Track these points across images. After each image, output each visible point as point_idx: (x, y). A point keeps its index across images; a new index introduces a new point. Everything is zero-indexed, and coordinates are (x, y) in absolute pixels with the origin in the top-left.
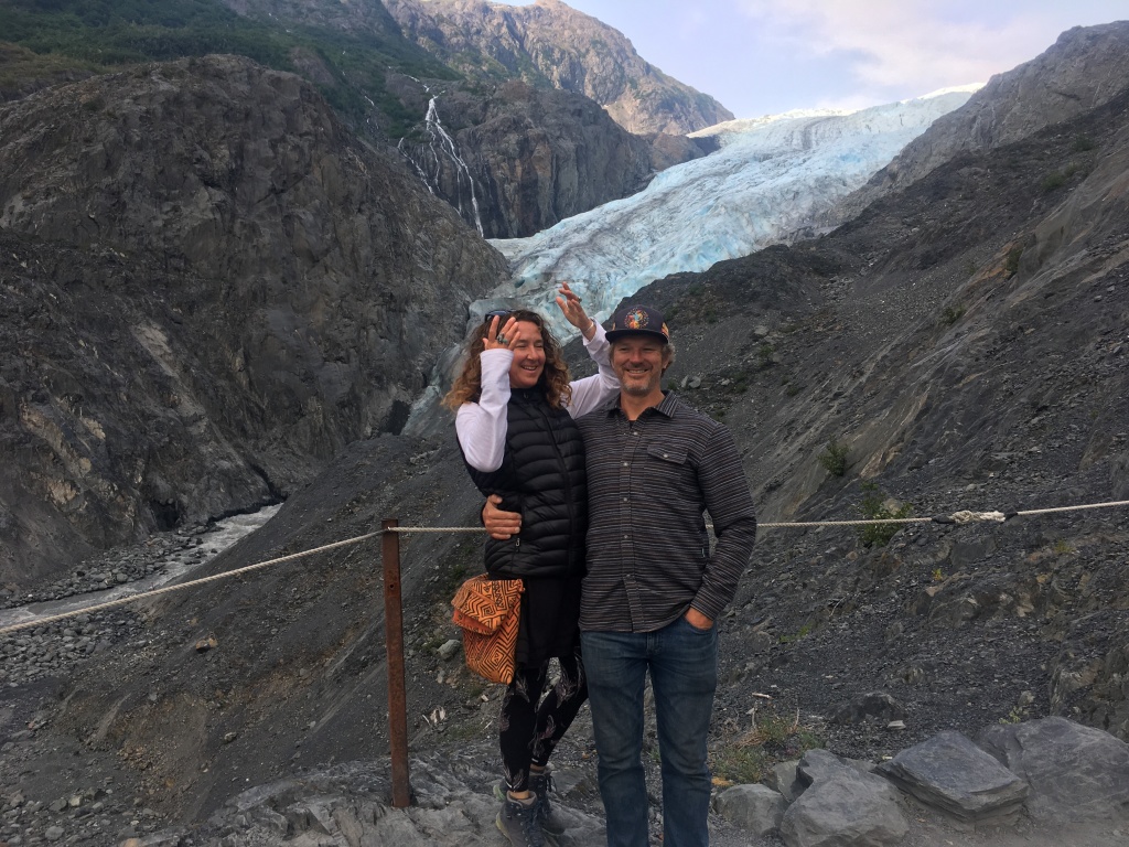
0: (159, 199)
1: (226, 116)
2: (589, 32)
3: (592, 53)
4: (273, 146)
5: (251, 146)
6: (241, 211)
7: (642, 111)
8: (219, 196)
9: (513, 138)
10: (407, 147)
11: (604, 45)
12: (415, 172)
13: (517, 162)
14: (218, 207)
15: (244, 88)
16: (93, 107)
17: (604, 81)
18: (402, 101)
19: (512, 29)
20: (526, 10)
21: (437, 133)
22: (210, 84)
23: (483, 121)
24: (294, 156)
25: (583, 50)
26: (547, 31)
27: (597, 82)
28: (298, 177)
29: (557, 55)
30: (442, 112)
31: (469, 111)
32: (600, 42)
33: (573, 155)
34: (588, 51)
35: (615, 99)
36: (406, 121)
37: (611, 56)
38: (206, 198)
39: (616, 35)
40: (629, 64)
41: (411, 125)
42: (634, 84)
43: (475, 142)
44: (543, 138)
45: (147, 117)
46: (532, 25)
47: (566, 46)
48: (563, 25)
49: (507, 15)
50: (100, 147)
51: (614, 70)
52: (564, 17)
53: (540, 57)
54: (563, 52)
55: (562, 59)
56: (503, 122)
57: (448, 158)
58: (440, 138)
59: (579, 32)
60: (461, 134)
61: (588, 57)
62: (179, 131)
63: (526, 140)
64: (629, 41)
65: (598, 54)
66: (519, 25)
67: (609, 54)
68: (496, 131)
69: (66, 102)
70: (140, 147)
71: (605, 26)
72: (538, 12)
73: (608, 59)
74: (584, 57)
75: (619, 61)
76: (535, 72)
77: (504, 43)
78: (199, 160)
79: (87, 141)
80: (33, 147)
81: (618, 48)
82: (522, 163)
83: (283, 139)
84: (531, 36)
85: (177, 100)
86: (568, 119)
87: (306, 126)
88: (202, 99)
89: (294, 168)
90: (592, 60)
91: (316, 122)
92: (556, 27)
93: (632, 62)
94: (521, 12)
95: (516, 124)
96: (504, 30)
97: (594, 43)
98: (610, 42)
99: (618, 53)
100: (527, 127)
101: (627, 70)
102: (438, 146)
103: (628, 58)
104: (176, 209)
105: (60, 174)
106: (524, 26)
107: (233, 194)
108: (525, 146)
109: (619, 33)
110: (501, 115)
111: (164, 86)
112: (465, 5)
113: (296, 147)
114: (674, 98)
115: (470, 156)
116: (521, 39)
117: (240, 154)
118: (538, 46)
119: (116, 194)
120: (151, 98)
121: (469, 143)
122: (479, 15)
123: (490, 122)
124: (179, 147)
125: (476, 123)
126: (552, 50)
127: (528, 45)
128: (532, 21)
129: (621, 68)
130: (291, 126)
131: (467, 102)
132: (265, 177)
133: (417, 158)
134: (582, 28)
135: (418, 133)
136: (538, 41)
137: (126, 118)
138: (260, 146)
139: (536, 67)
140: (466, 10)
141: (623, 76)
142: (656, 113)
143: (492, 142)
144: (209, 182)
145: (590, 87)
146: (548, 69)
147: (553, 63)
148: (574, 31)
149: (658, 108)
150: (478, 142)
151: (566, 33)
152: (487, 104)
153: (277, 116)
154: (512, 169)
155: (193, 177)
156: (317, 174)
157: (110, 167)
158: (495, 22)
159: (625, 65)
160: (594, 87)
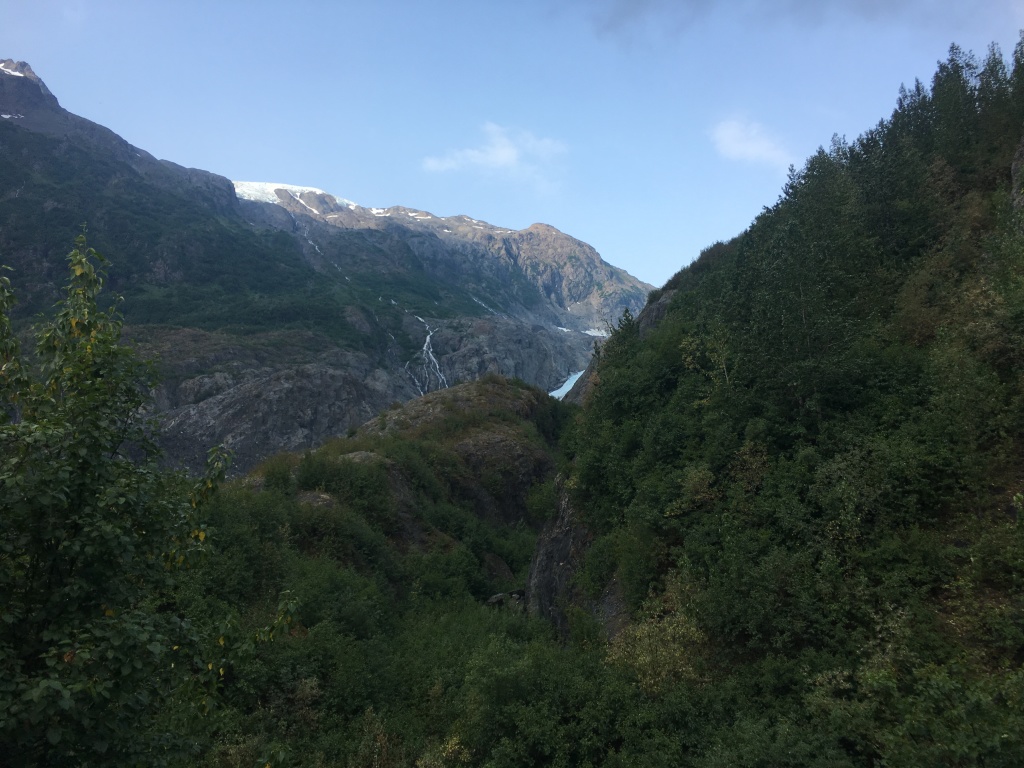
0: (282, 434)
1: (311, 396)
2: (567, 250)
3: (568, 265)
4: (329, 407)
5: (321, 408)
6: (314, 437)
7: (605, 306)
8: (306, 431)
9: (475, 360)
10: (410, 368)
11: (578, 259)
12: (414, 383)
13: (477, 375)
14: (306, 437)
15: (319, 382)
16: (258, 396)
17: (577, 285)
18: (410, 337)
19: (509, 252)
20: (520, 235)
21: (429, 358)
22: (304, 381)
23: (459, 349)
24: (338, 411)
25: (562, 263)
26: (537, 250)
27: (572, 285)
28: (339, 420)
29: (541, 268)
30: (434, 344)
31: (451, 342)
32: (575, 257)
33: (513, 369)
34: (565, 264)
35: (585, 297)
36: (412, 350)
37: (583, 267)
38: (301, 433)
39: (587, 250)
40: (597, 272)
41: (414, 353)
42: (600, 286)
43: (451, 363)
44: (494, 360)
45: (279, 400)
46: (525, 246)
47: (549, 261)
48: (548, 245)
49: (506, 241)
50: (261, 414)
51: (585, 277)
52: (549, 239)
53: (529, 270)
54: (546, 266)
55: (545, 270)
56: (469, 350)
57: (434, 374)
58: (430, 361)
59: (559, 250)
60: (444, 359)
61: (565, 268)
62: (292, 405)
63: (483, 361)
64: (598, 254)
65: (573, 266)
66: (514, 248)
67: (581, 265)
68: (464, 356)
69: (247, 394)
70: (276, 413)
71: (580, 244)
72: (529, 236)
73: (580, 269)
74: (563, 268)
75: (589, 270)
76: (524, 282)
77: (502, 261)
78: (299, 417)
79: (256, 412)
80: (234, 415)
81: (588, 261)
82: (480, 375)
83: (334, 404)
84: (523, 255)
85: (291, 391)
86: (512, 347)
87: (344, 396)
88: (301, 389)
89: (338, 416)
90: (568, 270)
91: (349, 393)
92: (543, 246)
93: (599, 270)
94: (516, 236)
95: (478, 352)
96: (503, 252)
97: (570, 258)
98: (582, 257)
99: (588, 264)
100: (484, 353)
101: (595, 277)
102: (429, 367)
103: (596, 267)
104: (288, 438)
105: (245, 426)
106: (518, 248)
107: (311, 430)
108: (482, 365)
109: (591, 248)
110: (469, 346)
111: (286, 385)
112: (475, 235)
113: (340, 407)
114: (631, 296)
115: (448, 372)
116: (515, 259)
117: (315, 412)
118: (528, 262)
119: (266, 433)
120: (281, 391)
121: (448, 364)
122: (485, 242)
123: (463, 350)
124: (291, 412)
125: (454, 350)
126: (538, 265)
127: (520, 262)
128: (525, 243)
129: (590, 275)
130: (338, 397)
131: (449, 337)
132: (325, 421)
133: (416, 375)
134: (562, 247)
135: (418, 358)
136: (528, 258)
137: (271, 401)
138: (324, 408)
139: (525, 277)
140: (475, 240)
141: (591, 281)
142: (616, 308)
143: (462, 363)
144: (302, 426)
145: (566, 290)
146: (534, 278)
147: (539, 274)
148: (556, 249)
149: (617, 305)
150: (454, 363)
151: (550, 251)
152: (462, 338)
153: (332, 393)
154: (474, 379)
155: (296, 424)
156: (347, 418)
157: (264, 422)
158: (496, 247)
159: (594, 273)
160: (569, 290)
